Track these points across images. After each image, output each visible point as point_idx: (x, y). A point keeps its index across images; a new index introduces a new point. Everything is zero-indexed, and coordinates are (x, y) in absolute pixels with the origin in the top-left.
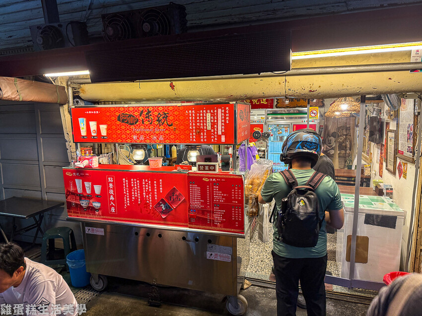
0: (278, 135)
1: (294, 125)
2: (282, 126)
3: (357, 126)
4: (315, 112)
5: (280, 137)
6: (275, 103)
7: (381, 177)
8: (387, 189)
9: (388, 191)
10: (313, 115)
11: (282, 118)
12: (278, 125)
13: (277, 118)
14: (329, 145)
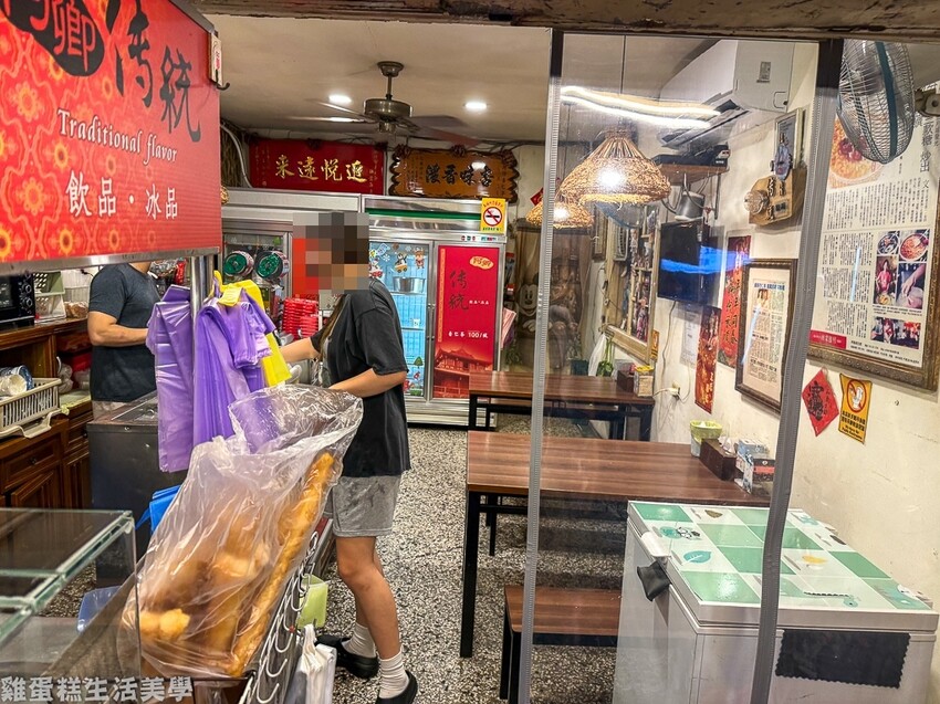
0: (396, 274)
1: (440, 247)
2: (408, 248)
3: (600, 257)
4: (495, 212)
5: (402, 280)
6: (389, 184)
7: (708, 408)
8: (757, 462)
9: (761, 470)
10: (491, 221)
11: (408, 225)
12: (396, 246)
13: (392, 224)
14: (526, 307)
